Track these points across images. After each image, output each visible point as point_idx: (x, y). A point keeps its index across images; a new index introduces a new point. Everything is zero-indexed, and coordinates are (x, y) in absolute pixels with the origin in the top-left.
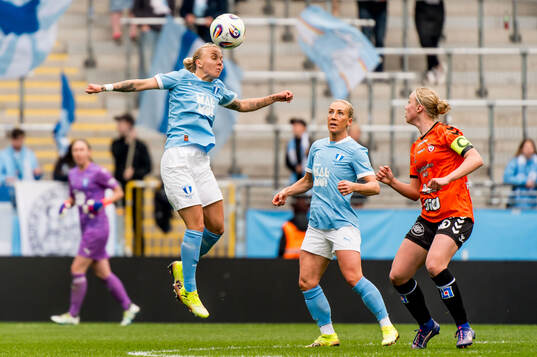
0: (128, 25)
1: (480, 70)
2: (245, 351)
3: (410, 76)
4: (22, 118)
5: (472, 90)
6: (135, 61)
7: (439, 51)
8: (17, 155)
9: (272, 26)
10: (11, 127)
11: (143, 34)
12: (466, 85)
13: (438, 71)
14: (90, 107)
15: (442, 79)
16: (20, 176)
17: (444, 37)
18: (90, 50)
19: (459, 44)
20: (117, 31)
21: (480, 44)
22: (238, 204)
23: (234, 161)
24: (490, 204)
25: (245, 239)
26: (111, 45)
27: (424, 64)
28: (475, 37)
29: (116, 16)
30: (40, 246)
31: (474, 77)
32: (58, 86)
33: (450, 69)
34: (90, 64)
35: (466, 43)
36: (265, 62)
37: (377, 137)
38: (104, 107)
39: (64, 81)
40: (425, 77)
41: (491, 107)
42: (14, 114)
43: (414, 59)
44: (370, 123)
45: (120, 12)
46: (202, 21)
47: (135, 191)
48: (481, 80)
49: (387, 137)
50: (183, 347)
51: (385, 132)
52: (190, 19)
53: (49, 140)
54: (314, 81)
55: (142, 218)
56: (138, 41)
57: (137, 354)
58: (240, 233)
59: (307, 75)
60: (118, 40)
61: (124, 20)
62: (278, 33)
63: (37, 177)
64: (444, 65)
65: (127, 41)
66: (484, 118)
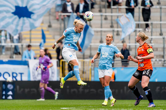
0: (61, 15)
1: (161, 28)
2: (94, 108)
3: (141, 29)
4: (30, 42)
5: (158, 34)
6: (63, 25)
7: (149, 22)
8: (29, 52)
9: (102, 16)
10: (28, 44)
11: (65, 18)
12: (157, 32)
13: (149, 28)
14: (50, 38)
15: (150, 30)
16: (30, 58)
17: (150, 19)
18: (50, 22)
19: (154, 20)
20: (57, 17)
21: (161, 20)
22: (92, 66)
23: (91, 54)
24: (163, 66)
25: (94, 76)
26: (56, 21)
27: (145, 26)
28: (159, 18)
29: (57, 13)
30: (36, 78)
31: (159, 30)
32: (41, 33)
33: (152, 28)
34: (50, 26)
35: (157, 20)
36: (100, 25)
37: (131, 47)
38: (54, 38)
39: (43, 31)
40: (145, 30)
41: (164, 38)
42: (28, 41)
43: (142, 25)
44: (129, 43)
45: (58, 12)
46: (82, 14)
47: (63, 62)
48: (161, 31)
49: (134, 47)
50: (76, 106)
51: (134, 45)
52: (78, 13)
53: (38, 48)
54: (113, 31)
55: (65, 70)
56: (63, 20)
57: (63, 108)
58: (93, 74)
59: (112, 29)
60: (58, 20)
61: (60, 14)
62: (103, 18)
63: (35, 58)
64: (150, 26)
65: (60, 20)
66: (162, 42)
